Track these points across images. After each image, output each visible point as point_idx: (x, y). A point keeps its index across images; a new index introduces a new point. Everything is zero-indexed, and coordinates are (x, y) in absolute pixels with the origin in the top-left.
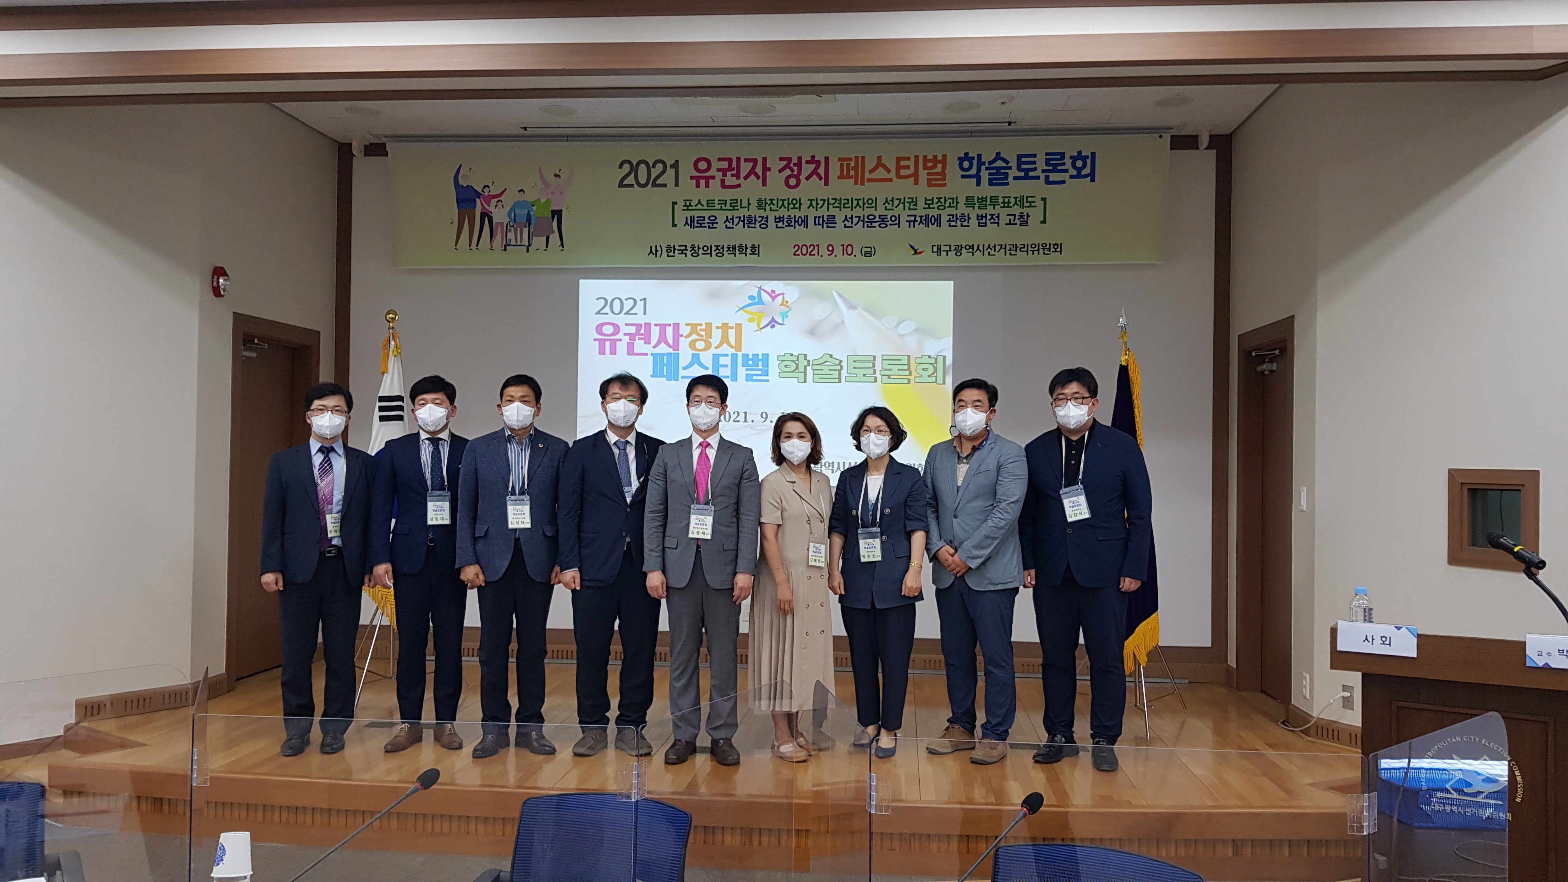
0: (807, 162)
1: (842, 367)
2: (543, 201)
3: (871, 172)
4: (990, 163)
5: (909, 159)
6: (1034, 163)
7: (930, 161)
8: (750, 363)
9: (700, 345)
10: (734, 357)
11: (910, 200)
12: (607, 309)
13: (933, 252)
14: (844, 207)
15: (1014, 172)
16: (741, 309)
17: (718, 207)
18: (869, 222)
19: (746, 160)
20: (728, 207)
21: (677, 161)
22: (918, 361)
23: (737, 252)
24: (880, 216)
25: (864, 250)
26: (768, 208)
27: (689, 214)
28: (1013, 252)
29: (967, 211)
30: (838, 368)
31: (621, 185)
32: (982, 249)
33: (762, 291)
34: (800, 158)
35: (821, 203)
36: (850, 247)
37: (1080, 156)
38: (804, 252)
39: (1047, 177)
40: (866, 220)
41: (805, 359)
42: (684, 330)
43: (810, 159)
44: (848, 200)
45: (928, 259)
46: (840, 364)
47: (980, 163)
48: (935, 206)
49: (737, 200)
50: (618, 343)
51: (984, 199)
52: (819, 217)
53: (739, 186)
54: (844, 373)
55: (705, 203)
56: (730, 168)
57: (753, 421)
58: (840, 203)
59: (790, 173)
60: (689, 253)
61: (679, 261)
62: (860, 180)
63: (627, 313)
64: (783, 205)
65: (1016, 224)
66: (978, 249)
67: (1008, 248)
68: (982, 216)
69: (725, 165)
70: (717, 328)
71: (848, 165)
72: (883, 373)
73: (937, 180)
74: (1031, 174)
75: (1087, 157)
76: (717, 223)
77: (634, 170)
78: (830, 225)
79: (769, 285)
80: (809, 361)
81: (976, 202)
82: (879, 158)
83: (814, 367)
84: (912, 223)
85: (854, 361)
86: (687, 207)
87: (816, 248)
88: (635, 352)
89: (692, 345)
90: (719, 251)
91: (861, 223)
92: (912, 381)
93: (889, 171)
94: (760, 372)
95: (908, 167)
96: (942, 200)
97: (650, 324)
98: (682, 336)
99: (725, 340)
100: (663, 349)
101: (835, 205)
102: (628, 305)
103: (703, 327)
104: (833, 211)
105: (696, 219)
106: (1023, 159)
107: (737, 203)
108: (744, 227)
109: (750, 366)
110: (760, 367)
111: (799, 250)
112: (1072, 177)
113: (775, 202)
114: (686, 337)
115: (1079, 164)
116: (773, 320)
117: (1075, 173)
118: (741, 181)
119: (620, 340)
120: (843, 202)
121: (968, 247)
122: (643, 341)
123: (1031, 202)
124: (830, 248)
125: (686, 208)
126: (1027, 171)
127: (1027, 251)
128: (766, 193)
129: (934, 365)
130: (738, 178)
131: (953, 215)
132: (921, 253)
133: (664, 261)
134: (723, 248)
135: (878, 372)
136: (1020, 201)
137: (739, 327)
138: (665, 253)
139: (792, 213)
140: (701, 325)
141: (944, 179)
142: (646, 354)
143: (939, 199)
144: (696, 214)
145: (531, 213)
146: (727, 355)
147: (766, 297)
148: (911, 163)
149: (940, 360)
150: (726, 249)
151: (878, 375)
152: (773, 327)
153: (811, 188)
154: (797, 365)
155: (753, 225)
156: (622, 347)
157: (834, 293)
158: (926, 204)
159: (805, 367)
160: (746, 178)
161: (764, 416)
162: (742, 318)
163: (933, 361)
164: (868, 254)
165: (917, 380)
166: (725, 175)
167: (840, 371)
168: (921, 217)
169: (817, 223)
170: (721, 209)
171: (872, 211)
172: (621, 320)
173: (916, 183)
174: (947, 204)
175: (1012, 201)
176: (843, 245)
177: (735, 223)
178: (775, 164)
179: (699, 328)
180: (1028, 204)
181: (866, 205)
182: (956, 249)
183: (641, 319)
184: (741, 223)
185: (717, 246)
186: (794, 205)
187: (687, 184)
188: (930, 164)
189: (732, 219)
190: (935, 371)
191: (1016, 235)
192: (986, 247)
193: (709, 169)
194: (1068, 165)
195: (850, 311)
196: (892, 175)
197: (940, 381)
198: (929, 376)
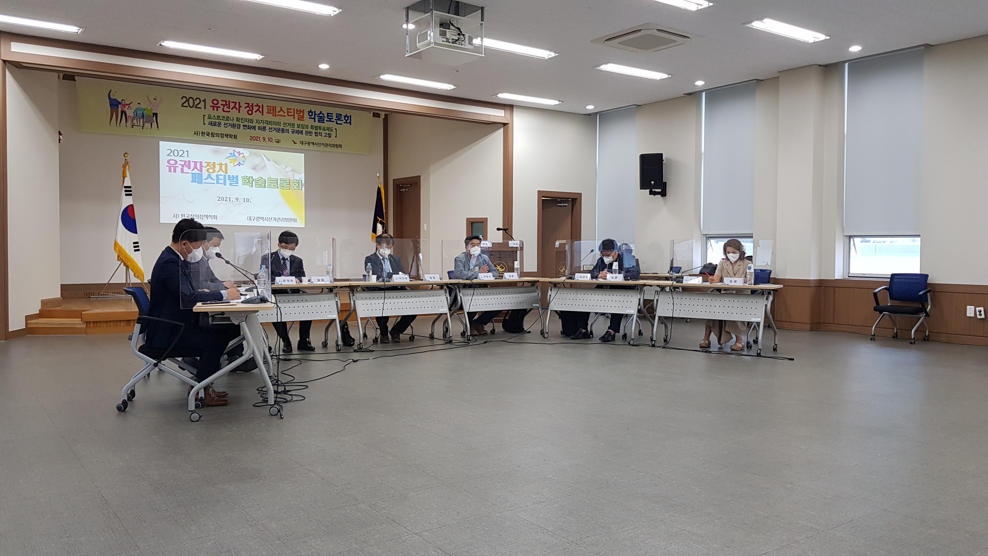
0: (255, 106)
2: (149, 109)
3: (278, 112)
4: (318, 114)
5: (291, 109)
6: (332, 116)
8: (231, 179)
9: (211, 171)
10: (225, 176)
11: (292, 124)
12: (172, 154)
13: (300, 143)
14: (269, 124)
15: (326, 119)
16: (227, 158)
17: (222, 119)
18: (278, 130)
19: (232, 102)
20: (225, 119)
21: (205, 100)
22: (293, 181)
23: (229, 137)
24: (281, 128)
25: (276, 140)
26: (240, 121)
28: (327, 146)
29: (312, 130)
30: (264, 182)
31: (182, 105)
33: (235, 152)
34: (253, 104)
36: (271, 139)
37: (346, 116)
38: (254, 139)
39: (337, 122)
40: (277, 129)
41: (252, 178)
42: (204, 164)
44: (270, 121)
45: (299, 146)
47: (315, 114)
48: (301, 127)
49: (229, 117)
50: (177, 168)
51: (317, 127)
52: (260, 127)
53: (229, 112)
54: (267, 184)
55: (216, 117)
56: (226, 105)
57: (233, 201)
59: (249, 109)
60: (210, 136)
61: (206, 138)
62: (274, 115)
63: (180, 156)
64: (246, 121)
65: (327, 137)
66: (315, 144)
67: (325, 144)
68: (316, 132)
69: (224, 103)
70: (218, 164)
72: (281, 185)
73: (301, 118)
74: (332, 120)
75: (348, 116)
76: (221, 125)
77: (187, 100)
78: (264, 130)
79: (238, 150)
80: (253, 179)
81: (314, 127)
82: (281, 108)
83: (256, 182)
84: (293, 132)
85: (270, 180)
86: (209, 118)
87: (259, 138)
88: (184, 172)
89: (208, 170)
90: (222, 136)
91: (275, 131)
92: (291, 189)
93: (285, 113)
94: (235, 182)
96: (303, 125)
97: (190, 161)
98: (203, 167)
99: (221, 169)
100: (196, 171)
101: (265, 123)
102: (181, 153)
104: (265, 125)
105: (213, 122)
106: (329, 115)
108: (231, 128)
110: (235, 180)
111: (252, 138)
112: (344, 123)
113: (243, 119)
114: (205, 167)
115: (346, 118)
116: (239, 163)
117: (345, 121)
120: (268, 122)
121: (312, 143)
122: (187, 168)
123: (332, 130)
124: (264, 139)
126: (330, 119)
127: (331, 146)
128: (240, 116)
129: (298, 183)
130: (229, 109)
131: (307, 131)
132: (296, 143)
133: (200, 138)
135: (279, 185)
136: (328, 129)
137: (226, 164)
138: (201, 135)
139: (250, 124)
141: (303, 118)
142: (189, 173)
144: (213, 120)
145: (144, 113)
146: (222, 175)
147: (237, 154)
148: (292, 111)
149: (300, 181)
150: (224, 135)
151: (279, 186)
152: (239, 165)
153: (257, 116)
154: (249, 180)
155: (235, 127)
156: (179, 169)
157: (262, 155)
158: (297, 126)
159: (252, 182)
160: (232, 109)
162: (227, 161)
163: (298, 182)
164: (278, 142)
165: (293, 188)
166: (224, 107)
167: (265, 183)
168: (296, 131)
169: (259, 129)
171: (279, 127)
172: (178, 159)
173: (294, 118)
174: (305, 127)
175: (326, 128)
176: (269, 138)
177: (228, 126)
178: (243, 105)
179: (210, 164)
181: (277, 124)
182: (308, 143)
183: (187, 159)
185: (221, 134)
186: (251, 121)
187: (209, 109)
188: (299, 112)
189: (227, 124)
190: (299, 185)
191: (327, 140)
192: (318, 143)
193: (218, 104)
194: (343, 119)
195: (269, 162)
196: (286, 114)
197: (300, 189)
198: (297, 187)
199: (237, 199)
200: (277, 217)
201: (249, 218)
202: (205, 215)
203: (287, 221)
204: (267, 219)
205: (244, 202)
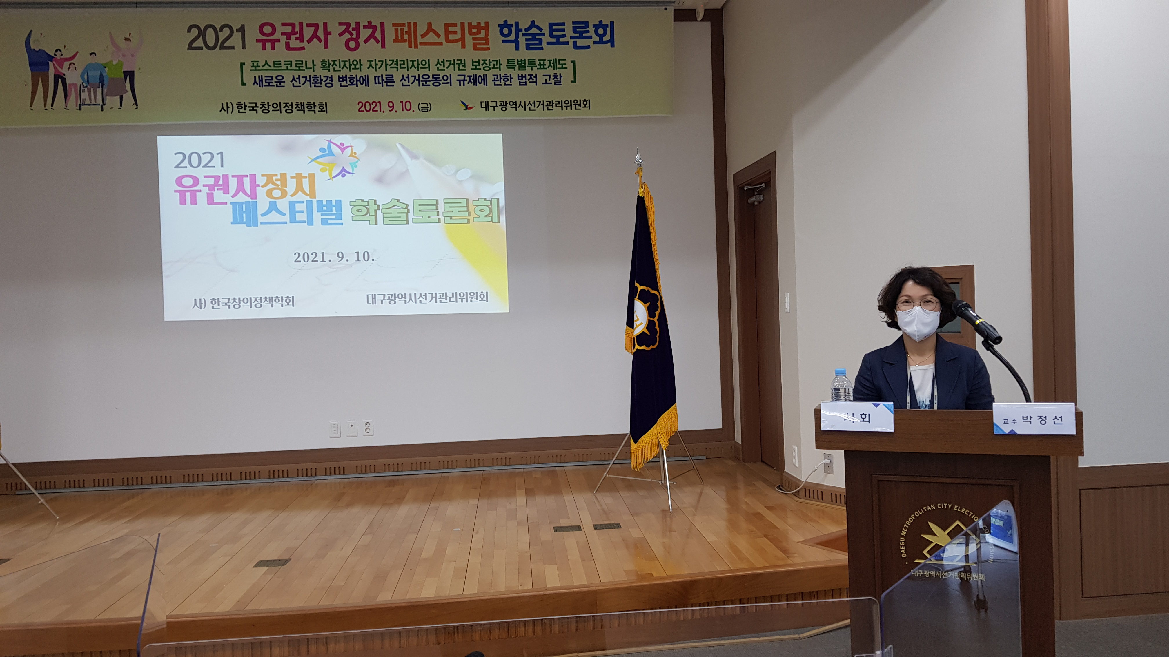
0: (365, 27)
1: (408, 210)
2: (114, 63)
3: (423, 36)
4: (526, 30)
5: (455, 25)
6: (563, 30)
7: (474, 27)
8: (325, 208)
9: (277, 193)
10: (309, 204)
11: (459, 62)
12: (186, 163)
13: (481, 107)
14: (401, 68)
15: (546, 39)
16: (313, 160)
17: (284, 67)
18: (424, 81)
19: (308, 25)
20: (294, 67)
21: (243, 26)
22: (475, 203)
23: (306, 109)
24: (433, 75)
25: (421, 106)
26: (331, 68)
27: (257, 74)
28: (550, 108)
29: (509, 72)
31: (190, 47)
32: (524, 105)
33: (331, 144)
34: (358, 24)
35: (379, 64)
36: (408, 104)
37: (600, 25)
38: (368, 109)
40: (421, 79)
41: (375, 204)
42: (261, 180)
43: (367, 24)
44: (404, 61)
45: (478, 114)
46: (406, 208)
47: (518, 30)
48: (481, 67)
49: (302, 61)
50: (198, 194)
51: (522, 62)
52: (379, 77)
53: (303, 48)
54: (411, 216)
55: (272, 64)
56: (294, 32)
57: (330, 261)
58: (397, 64)
59: (350, 37)
60: (259, 110)
61: (250, 117)
62: (413, 44)
63: (205, 166)
64: (345, 65)
65: (551, 83)
66: (520, 104)
67: (545, 104)
68: (522, 76)
69: (289, 29)
70: (292, 177)
71: (402, 30)
72: (446, 214)
73: (482, 44)
74: (561, 40)
75: (607, 26)
76: (284, 82)
77: (202, 33)
78: (389, 84)
79: (338, 139)
80: (379, 205)
81: (516, 64)
82: (430, 24)
83: (384, 211)
84: (462, 82)
85: (420, 205)
87: (378, 104)
88: (215, 201)
89: (269, 194)
90: (288, 107)
91: (417, 82)
92: (471, 221)
93: (438, 36)
94: (334, 217)
95: (455, 33)
96: (487, 62)
97: (227, 175)
98: (259, 185)
99: (299, 188)
100: (241, 198)
101: (392, 66)
102: (206, 158)
103: (279, 177)
105: (264, 78)
106: (554, 27)
107: (302, 64)
108: (311, 86)
109: (325, 211)
110: (334, 212)
111: (363, 107)
112: (595, 42)
113: (337, 63)
114: (262, 187)
115: (601, 31)
116: (343, 170)
117: (597, 39)
118: (305, 44)
119: (200, 191)
120: (399, 63)
121: (511, 103)
122: (222, 191)
123: (562, 65)
124: (391, 104)
125: (254, 68)
126: (558, 37)
127: (562, 107)
128: (329, 55)
129: (490, 206)
130: (302, 40)
131: (497, 76)
132: (471, 108)
133: (235, 118)
134: (292, 105)
135: (439, 214)
136: (554, 63)
137: (312, 177)
138: (236, 110)
140: (276, 175)
141: (487, 43)
142: (226, 203)
143: (484, 61)
144: (264, 74)
145: (103, 74)
146: (303, 202)
147: (335, 150)
148: (458, 29)
149: (494, 202)
150: (294, 106)
151: (441, 216)
152: (344, 176)
153: (370, 50)
154: (368, 210)
155: (319, 85)
156: (202, 197)
157: (397, 144)
158: (473, 65)
159: (376, 211)
160: (309, 41)
161: (340, 255)
162: (315, 168)
163: (489, 203)
164: (425, 110)
165: (476, 220)
166: (289, 38)
167: (407, 214)
168: (470, 77)
169: (377, 82)
170: (287, 69)
171: (426, 72)
172: (200, 173)
173: (463, 46)
174: (492, 66)
175: (547, 63)
176: (402, 102)
177: (301, 83)
178: (335, 29)
179: (274, 178)
180: (560, 66)
181: (420, 66)
182: (501, 105)
183: (219, 171)
184: (308, 83)
185: (286, 104)
186: (355, 65)
187: (254, 47)
188: (474, 30)
189: (299, 78)
190: (491, 211)
191: (553, 93)
192: (527, 103)
193: (273, 32)
194: (592, 33)
195: (414, 161)
196: (442, 39)
197: (495, 220)
198: (486, 216)
199: (341, 256)
201: (370, 297)
202: (266, 298)
203: (464, 300)
204: (415, 298)
205: (358, 260)
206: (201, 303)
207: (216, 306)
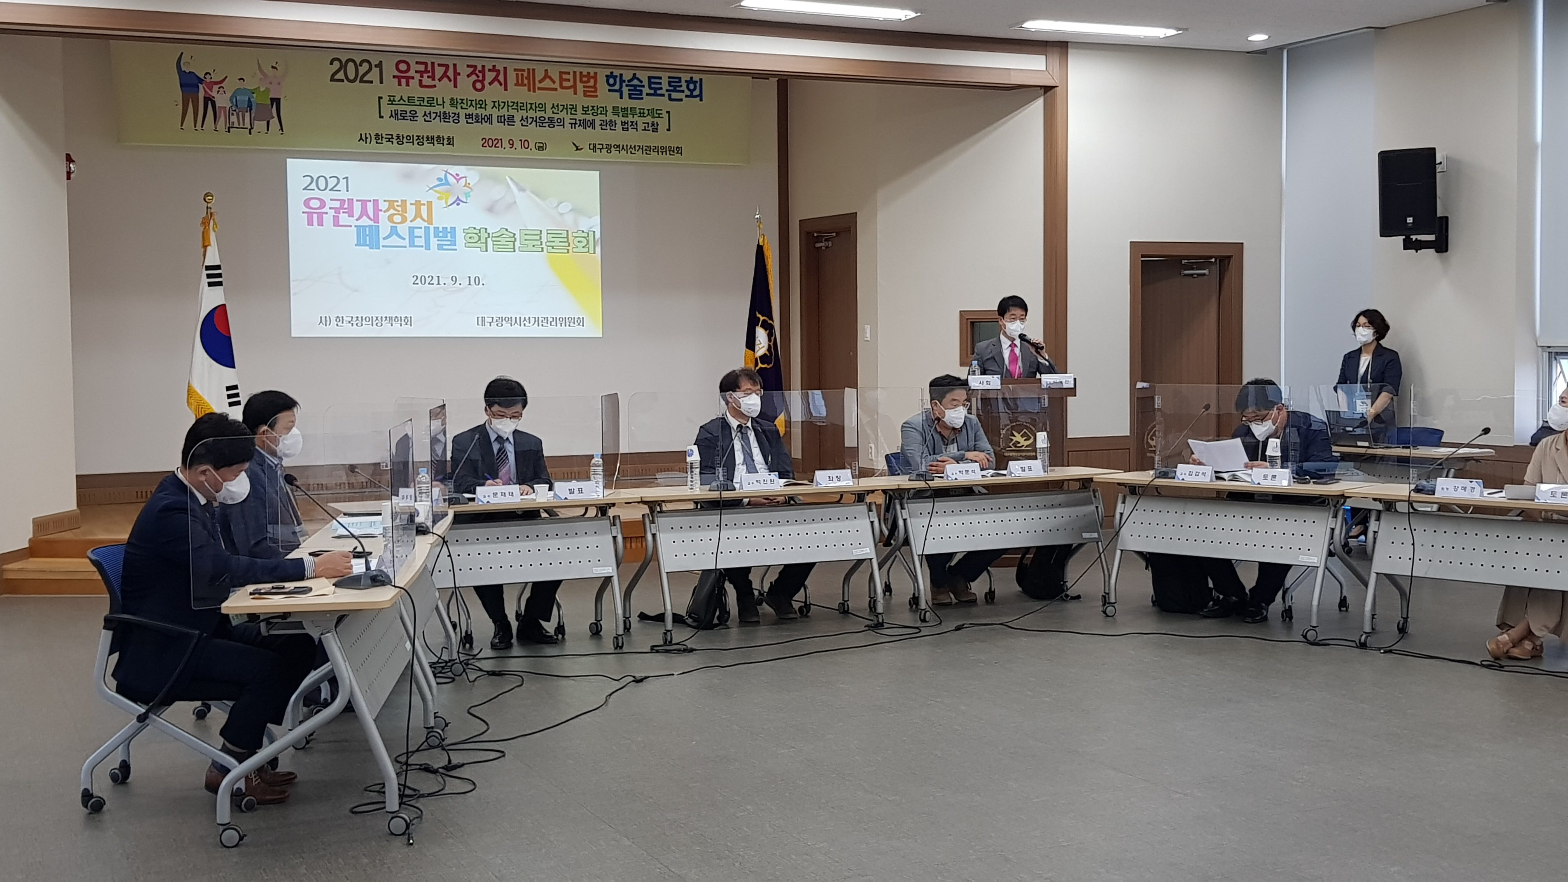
0: (490, 70)
1: (515, 239)
2: (262, 89)
3: (540, 82)
4: (629, 81)
5: (569, 73)
6: (660, 83)
7: (585, 76)
8: (441, 234)
9: (398, 219)
10: (427, 229)
11: (572, 107)
12: (313, 186)
13: (590, 149)
14: (521, 109)
15: (646, 90)
16: (431, 189)
17: (417, 103)
18: (540, 122)
19: (439, 65)
20: (426, 103)
21: (381, 62)
22: (574, 235)
23: (436, 142)
24: (549, 118)
25: (537, 145)
26: (459, 106)
28: (648, 152)
29: (614, 118)
30: (513, 239)
31: (332, 79)
32: (626, 149)
33: (448, 174)
34: (483, 67)
35: (502, 105)
36: (526, 143)
37: (691, 80)
38: (490, 145)
39: (670, 95)
40: (538, 120)
41: (486, 232)
42: (383, 206)
43: (491, 68)
44: (523, 103)
45: (587, 154)
46: (514, 237)
48: (590, 112)
49: (433, 98)
50: (324, 215)
51: (626, 109)
52: (501, 116)
53: (435, 86)
54: (517, 244)
55: (406, 99)
56: (426, 71)
57: (445, 284)
58: (517, 106)
59: (476, 78)
60: (395, 142)
61: (387, 147)
62: (532, 88)
63: (332, 190)
64: (471, 104)
65: (649, 130)
66: (623, 148)
67: (644, 149)
68: (625, 122)
69: (421, 67)
70: (411, 204)
71: (522, 75)
72: (548, 244)
74: (659, 92)
75: (697, 82)
76: (417, 117)
77: (343, 67)
78: (510, 123)
79: (454, 169)
80: (489, 234)
81: (620, 111)
82: (547, 71)
83: (494, 239)
84: (573, 125)
85: (525, 234)
86: (392, 102)
87: (500, 141)
88: (340, 224)
89: (390, 219)
90: (420, 140)
91: (534, 123)
92: (570, 251)
93: (554, 82)
94: (449, 243)
95: (569, 80)
96: (595, 108)
97: (352, 199)
98: (381, 210)
99: (418, 215)
100: (365, 221)
101: (513, 107)
103: (399, 203)
104: (512, 112)
105: (399, 112)
106: (653, 80)
107: (433, 100)
108: (441, 122)
109: (441, 237)
110: (449, 238)
111: (487, 142)
112: (687, 96)
113: (465, 101)
114: (385, 212)
115: (692, 86)
116: (458, 199)
117: (688, 93)
118: (436, 82)
119: (327, 213)
120: (519, 105)
121: (616, 147)
122: (347, 215)
123: (659, 114)
124: (511, 142)
125: (390, 102)
126: (655, 89)
127: (658, 152)
128: (458, 94)
129: (587, 238)
130: (434, 80)
131: (603, 121)
132: (582, 149)
133: (373, 147)
134: (423, 138)
135: (544, 244)
136: (652, 112)
137: (430, 203)
138: (374, 141)
139: (480, 111)
140: (398, 201)
141: (595, 91)
142: (351, 226)
143: (593, 107)
144: (400, 108)
145: (252, 100)
146: (421, 228)
147: (451, 179)
148: (571, 77)
149: (591, 234)
150: (425, 139)
151: (544, 246)
152: (458, 204)
153: (493, 93)
154: (480, 237)
155: (448, 120)
156: (328, 219)
157: (507, 177)
158: (583, 110)
159: (486, 238)
160: (440, 80)
163: (586, 235)
164: (541, 149)
165: (575, 250)
166: (422, 76)
167: (514, 242)
168: (580, 120)
169: (499, 121)
170: (420, 105)
171: (542, 114)
172: (326, 196)
173: (575, 93)
174: (599, 112)
175: (646, 112)
176: (521, 140)
177: (433, 118)
178: (464, 70)
179: (396, 204)
180: (657, 116)
181: (538, 109)
182: (607, 148)
183: (345, 196)
184: (438, 118)
185: (418, 136)
186: (481, 105)
187: (390, 82)
188: (585, 79)
189: (430, 114)
190: (588, 243)
191: (651, 139)
192: (629, 147)
193: (407, 69)
194: (684, 88)
195: (521, 193)
196: (557, 85)
197: (592, 251)
198: (583, 247)
199: (454, 279)
200: (541, 316)
201: (480, 319)
202: (386, 317)
203: (563, 325)
204: (519, 321)
205: (470, 284)
206: (326, 321)
207: (340, 324)
